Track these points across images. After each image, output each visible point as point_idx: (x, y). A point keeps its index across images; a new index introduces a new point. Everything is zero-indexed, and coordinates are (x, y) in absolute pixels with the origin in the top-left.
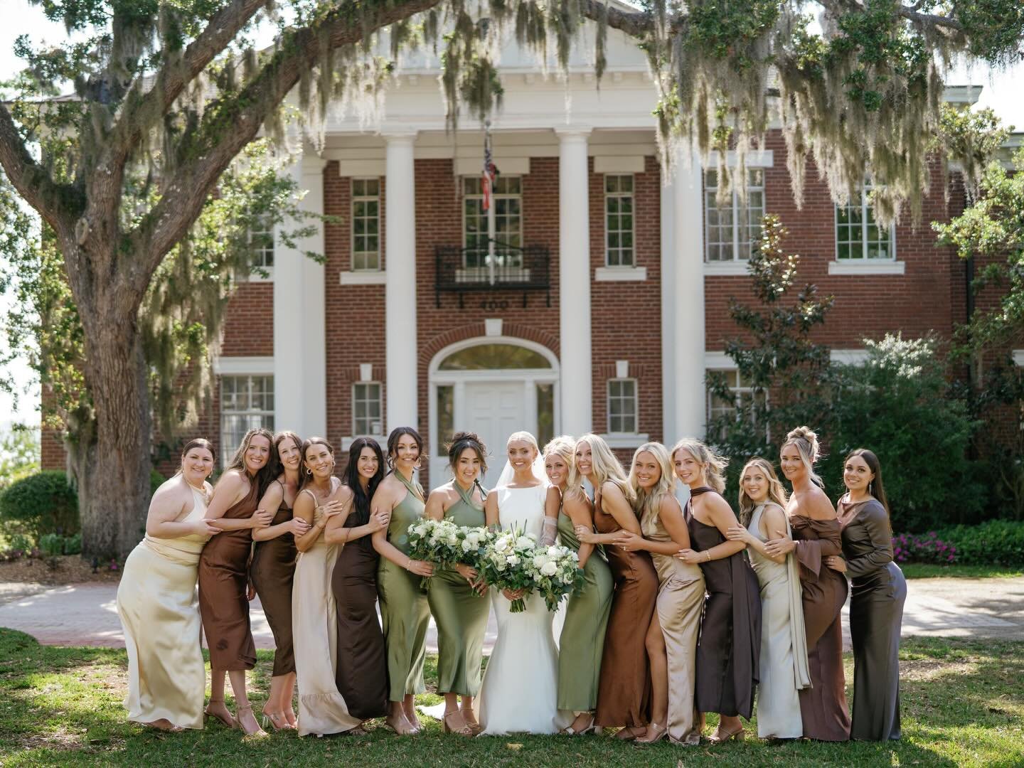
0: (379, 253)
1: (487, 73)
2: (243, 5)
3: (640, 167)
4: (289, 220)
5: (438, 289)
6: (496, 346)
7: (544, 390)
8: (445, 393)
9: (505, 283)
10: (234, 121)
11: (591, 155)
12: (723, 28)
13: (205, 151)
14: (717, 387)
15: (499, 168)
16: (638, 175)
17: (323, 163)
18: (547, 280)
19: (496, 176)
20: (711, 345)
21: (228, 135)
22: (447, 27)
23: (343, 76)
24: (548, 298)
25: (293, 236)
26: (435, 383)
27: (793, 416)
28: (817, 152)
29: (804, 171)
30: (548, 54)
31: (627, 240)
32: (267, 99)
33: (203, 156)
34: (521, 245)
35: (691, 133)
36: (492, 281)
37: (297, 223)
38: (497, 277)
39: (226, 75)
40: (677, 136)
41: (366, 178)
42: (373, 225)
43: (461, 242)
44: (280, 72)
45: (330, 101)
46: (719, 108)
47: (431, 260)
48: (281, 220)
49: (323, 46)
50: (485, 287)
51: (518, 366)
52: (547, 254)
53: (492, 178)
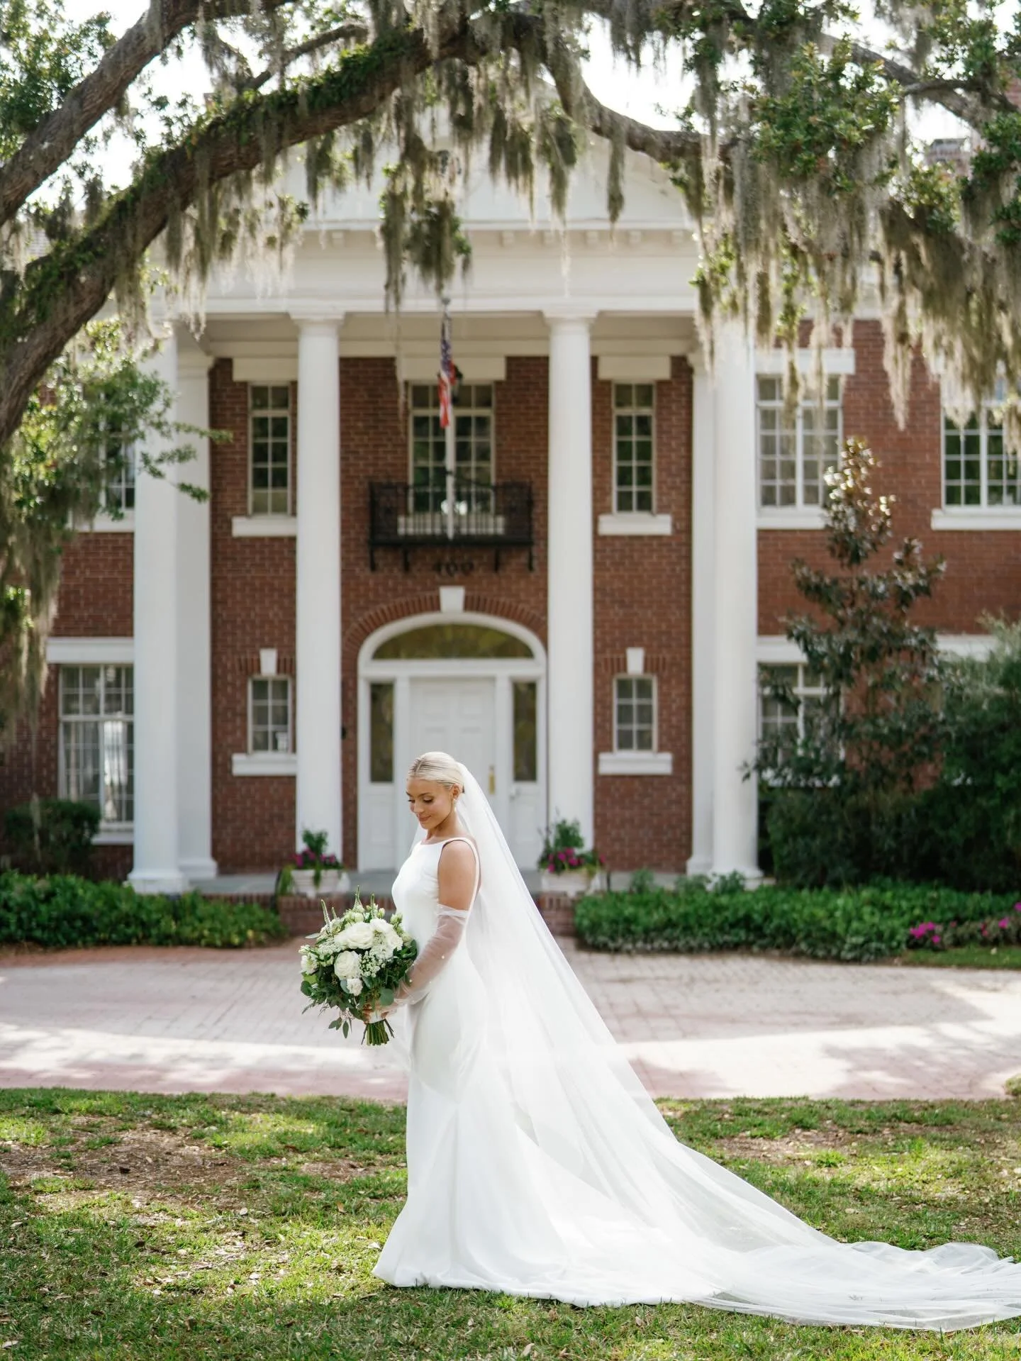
0: (289, 491)
1: (447, 225)
2: (81, 106)
3: (663, 371)
4: (153, 434)
5: (373, 544)
6: (456, 627)
7: (523, 689)
8: (382, 692)
9: (469, 536)
10: (69, 284)
11: (596, 352)
12: (810, 129)
13: (27, 329)
14: (775, 687)
15: (462, 369)
16: (661, 383)
17: (209, 362)
18: (530, 532)
19: (457, 382)
20: (767, 626)
21: (60, 304)
22: (388, 156)
23: (233, 221)
24: (531, 558)
25: (160, 461)
26: (366, 679)
27: (886, 731)
28: (928, 344)
29: (908, 372)
30: (536, 196)
31: (645, 477)
32: (119, 252)
33: (23, 337)
34: (493, 481)
35: (746, 310)
36: (450, 533)
37: (165, 440)
38: (457, 527)
39: (59, 219)
40: (724, 318)
41: (271, 384)
42: (281, 453)
43: (406, 477)
44: (139, 212)
45: (214, 260)
46: (786, 278)
47: (362, 502)
48: (143, 436)
49: (202, 172)
50: (438, 542)
51: (484, 655)
52: (530, 494)
53: (452, 381)
